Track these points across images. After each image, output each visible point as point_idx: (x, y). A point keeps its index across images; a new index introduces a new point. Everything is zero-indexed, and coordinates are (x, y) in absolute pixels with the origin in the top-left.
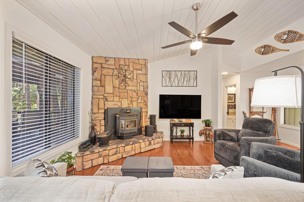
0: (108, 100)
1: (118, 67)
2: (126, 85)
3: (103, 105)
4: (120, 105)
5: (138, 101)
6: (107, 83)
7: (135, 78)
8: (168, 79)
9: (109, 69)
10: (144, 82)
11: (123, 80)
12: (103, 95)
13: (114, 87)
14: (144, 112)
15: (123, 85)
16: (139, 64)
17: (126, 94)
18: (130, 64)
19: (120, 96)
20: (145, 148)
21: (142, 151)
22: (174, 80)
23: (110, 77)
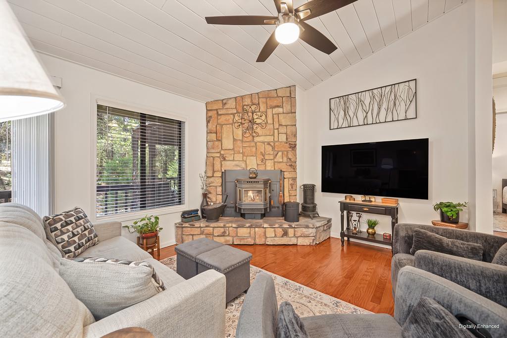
0: (227, 159)
1: (240, 110)
2: (254, 134)
3: (219, 166)
4: (243, 165)
5: (275, 160)
6: (224, 136)
7: (270, 121)
8: (342, 113)
9: (227, 115)
10: (286, 126)
11: (247, 129)
12: (220, 152)
13: (234, 140)
14: (289, 178)
15: (247, 135)
16: (278, 96)
17: (254, 149)
18: (260, 101)
19: (244, 153)
20: (273, 238)
21: (268, 243)
22: (355, 114)
23: (228, 126)
